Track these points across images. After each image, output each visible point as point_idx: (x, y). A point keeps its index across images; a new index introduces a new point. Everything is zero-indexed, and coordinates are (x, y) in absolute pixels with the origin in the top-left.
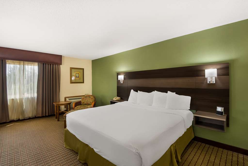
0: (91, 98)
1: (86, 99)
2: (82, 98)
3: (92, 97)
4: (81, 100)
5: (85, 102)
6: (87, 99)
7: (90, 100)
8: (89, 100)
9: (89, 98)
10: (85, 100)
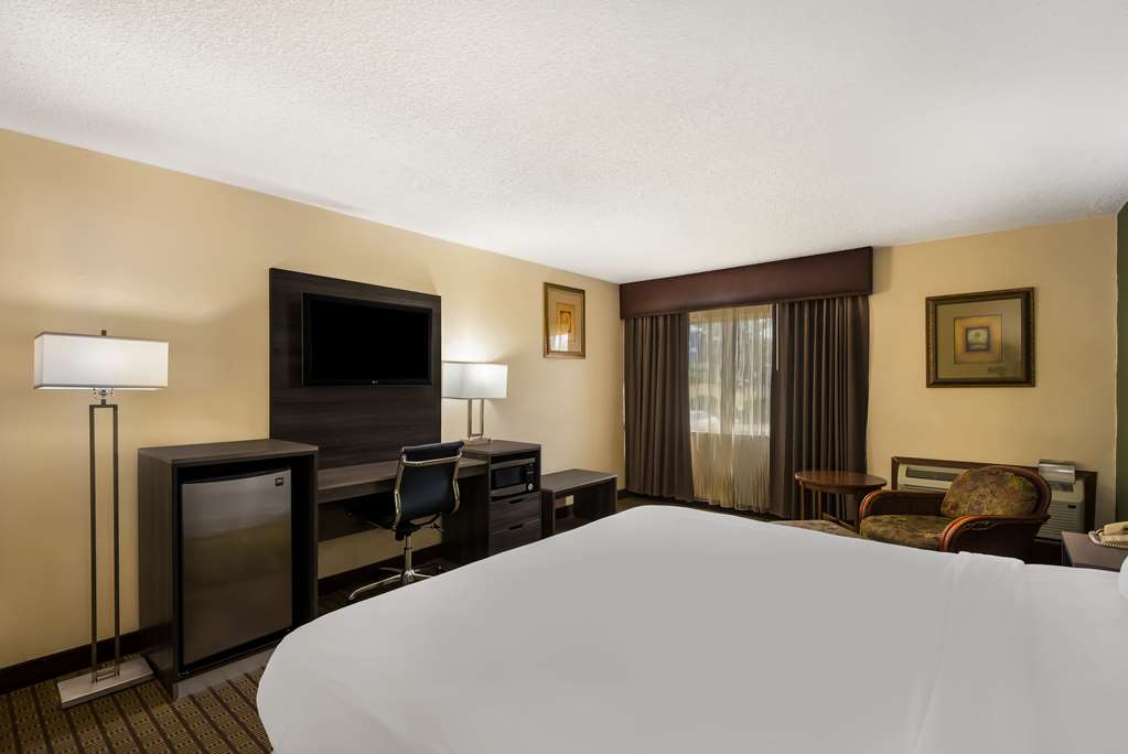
0: (1010, 485)
1: (976, 488)
2: (956, 475)
3: (1016, 483)
4: (947, 485)
5: (962, 505)
6: (982, 490)
7: (995, 500)
8: (989, 498)
9: (994, 487)
10: (966, 494)
